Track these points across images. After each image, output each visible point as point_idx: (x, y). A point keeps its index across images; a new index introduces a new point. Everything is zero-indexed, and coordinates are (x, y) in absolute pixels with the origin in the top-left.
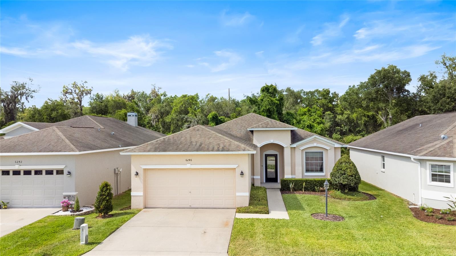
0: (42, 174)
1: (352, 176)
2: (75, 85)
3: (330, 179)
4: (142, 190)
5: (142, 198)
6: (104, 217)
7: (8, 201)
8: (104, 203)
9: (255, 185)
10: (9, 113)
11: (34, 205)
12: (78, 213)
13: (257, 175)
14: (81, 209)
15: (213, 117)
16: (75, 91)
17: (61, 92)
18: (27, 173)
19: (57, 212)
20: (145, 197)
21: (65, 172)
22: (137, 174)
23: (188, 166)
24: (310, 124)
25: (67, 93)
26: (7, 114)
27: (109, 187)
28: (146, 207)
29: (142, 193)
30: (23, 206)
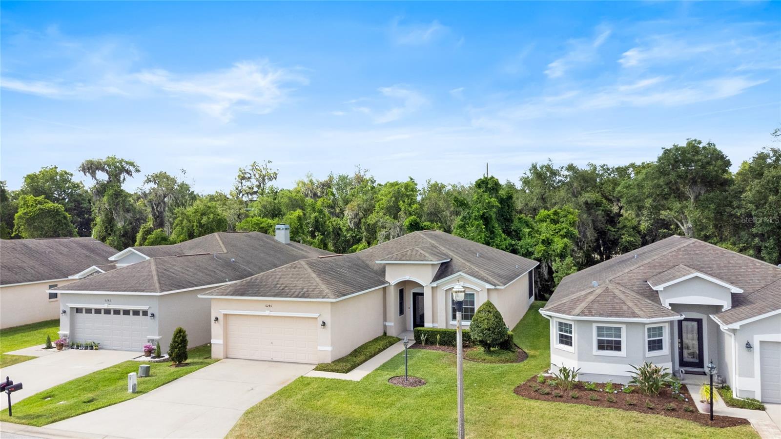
0: (129, 314)
1: (489, 330)
2: (254, 166)
3: (469, 331)
4: (222, 337)
5: (222, 347)
6: (178, 366)
7: (99, 342)
8: (176, 350)
9: (387, 335)
10: (158, 217)
11: (123, 348)
12: (157, 359)
13: (390, 321)
14: (162, 355)
15: (411, 224)
16: (255, 175)
17: (236, 179)
18: (117, 312)
19: (140, 357)
20: (226, 345)
21: (149, 314)
22: (217, 319)
23: (267, 313)
24: (546, 237)
25: (243, 178)
26: (156, 219)
27: (182, 334)
28: (228, 357)
29: (222, 341)
30: (114, 348)
